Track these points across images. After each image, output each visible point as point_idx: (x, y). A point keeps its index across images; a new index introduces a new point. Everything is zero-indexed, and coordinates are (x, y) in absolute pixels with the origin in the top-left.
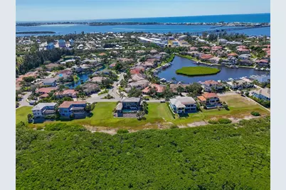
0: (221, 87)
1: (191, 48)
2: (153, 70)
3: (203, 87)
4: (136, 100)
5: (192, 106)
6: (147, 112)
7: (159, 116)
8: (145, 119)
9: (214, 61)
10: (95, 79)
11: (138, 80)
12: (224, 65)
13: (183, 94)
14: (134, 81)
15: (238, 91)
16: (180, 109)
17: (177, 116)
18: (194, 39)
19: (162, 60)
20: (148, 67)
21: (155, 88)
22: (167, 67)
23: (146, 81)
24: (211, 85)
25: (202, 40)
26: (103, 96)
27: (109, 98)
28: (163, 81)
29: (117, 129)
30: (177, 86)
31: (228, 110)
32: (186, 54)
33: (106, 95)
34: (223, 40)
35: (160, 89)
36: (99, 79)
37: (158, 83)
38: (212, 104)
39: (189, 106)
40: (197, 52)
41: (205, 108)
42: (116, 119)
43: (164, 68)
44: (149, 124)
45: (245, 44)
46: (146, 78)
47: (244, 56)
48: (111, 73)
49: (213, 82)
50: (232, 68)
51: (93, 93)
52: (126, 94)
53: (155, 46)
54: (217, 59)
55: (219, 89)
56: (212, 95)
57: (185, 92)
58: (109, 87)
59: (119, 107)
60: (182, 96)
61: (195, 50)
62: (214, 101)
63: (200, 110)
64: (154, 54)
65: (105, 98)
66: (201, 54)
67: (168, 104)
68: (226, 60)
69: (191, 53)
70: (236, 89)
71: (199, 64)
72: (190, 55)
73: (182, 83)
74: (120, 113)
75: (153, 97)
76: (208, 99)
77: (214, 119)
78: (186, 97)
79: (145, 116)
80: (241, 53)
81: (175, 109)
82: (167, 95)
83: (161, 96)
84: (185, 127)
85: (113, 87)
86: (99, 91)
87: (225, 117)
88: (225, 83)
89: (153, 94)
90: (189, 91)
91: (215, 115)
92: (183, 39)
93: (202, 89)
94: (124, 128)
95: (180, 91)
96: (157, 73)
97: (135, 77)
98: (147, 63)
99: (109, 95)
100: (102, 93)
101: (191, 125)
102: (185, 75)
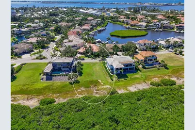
0: (155, 46)
1: (121, 17)
2: (91, 33)
3: (138, 46)
4: (69, 60)
5: (131, 65)
6: (81, 74)
7: (94, 78)
8: (77, 82)
9: (142, 26)
10: (30, 40)
11: (74, 40)
12: (149, 29)
13: (118, 53)
14: (70, 41)
15: (170, 50)
16: (117, 69)
17: (115, 78)
18: (122, 11)
19: (98, 25)
20: (85, 30)
21: (90, 47)
22: (103, 30)
23: (83, 41)
24: (145, 44)
25: (128, 13)
26: (35, 57)
27: (42, 59)
28: (99, 42)
29: (41, 97)
30: (112, 45)
31: (167, 69)
32: (117, 21)
33: (38, 55)
34: (145, 12)
35: (95, 48)
36: (34, 40)
37: (94, 43)
38: (150, 62)
39: (127, 65)
40: (125, 20)
41: (144, 67)
42: (43, 83)
43: (100, 31)
44: (83, 89)
45: (162, 15)
46: (82, 38)
47: (165, 22)
48: (48, 34)
49: (147, 42)
50: (157, 31)
51: (24, 53)
52: (59, 53)
53: (91, 15)
54: (144, 24)
55: (153, 48)
56: (149, 54)
57: (121, 51)
58: (44, 47)
59: (48, 69)
60: (118, 55)
61: (125, 18)
62: (151, 60)
63: (139, 70)
64: (90, 20)
65: (37, 58)
66: (130, 21)
67: (104, 64)
68: (152, 24)
69: (121, 20)
70: (168, 48)
71: (129, 28)
72: (120, 21)
73: (117, 42)
74: (49, 76)
75: (89, 57)
76: (146, 58)
77: (156, 80)
78: (122, 56)
79: (79, 78)
80: (161, 20)
81: (112, 69)
82: (102, 55)
83: (96, 55)
84: (126, 92)
85: (48, 47)
86: (32, 51)
87: (167, 77)
88: (157, 43)
89: (88, 53)
90: (126, 50)
91: (157, 76)
92: (113, 11)
93: (137, 48)
94: (50, 96)
95: (116, 50)
96: (93, 35)
97: (71, 37)
98: (84, 27)
99: (41, 56)
100: (34, 54)
101: (132, 89)
102: (118, 36)
